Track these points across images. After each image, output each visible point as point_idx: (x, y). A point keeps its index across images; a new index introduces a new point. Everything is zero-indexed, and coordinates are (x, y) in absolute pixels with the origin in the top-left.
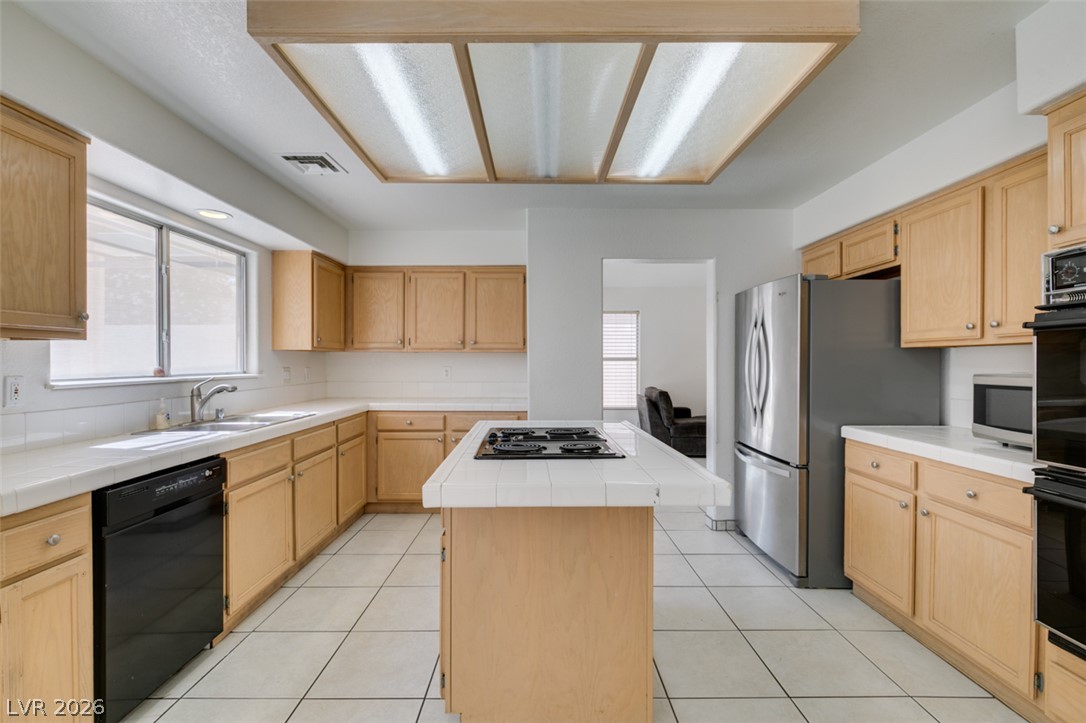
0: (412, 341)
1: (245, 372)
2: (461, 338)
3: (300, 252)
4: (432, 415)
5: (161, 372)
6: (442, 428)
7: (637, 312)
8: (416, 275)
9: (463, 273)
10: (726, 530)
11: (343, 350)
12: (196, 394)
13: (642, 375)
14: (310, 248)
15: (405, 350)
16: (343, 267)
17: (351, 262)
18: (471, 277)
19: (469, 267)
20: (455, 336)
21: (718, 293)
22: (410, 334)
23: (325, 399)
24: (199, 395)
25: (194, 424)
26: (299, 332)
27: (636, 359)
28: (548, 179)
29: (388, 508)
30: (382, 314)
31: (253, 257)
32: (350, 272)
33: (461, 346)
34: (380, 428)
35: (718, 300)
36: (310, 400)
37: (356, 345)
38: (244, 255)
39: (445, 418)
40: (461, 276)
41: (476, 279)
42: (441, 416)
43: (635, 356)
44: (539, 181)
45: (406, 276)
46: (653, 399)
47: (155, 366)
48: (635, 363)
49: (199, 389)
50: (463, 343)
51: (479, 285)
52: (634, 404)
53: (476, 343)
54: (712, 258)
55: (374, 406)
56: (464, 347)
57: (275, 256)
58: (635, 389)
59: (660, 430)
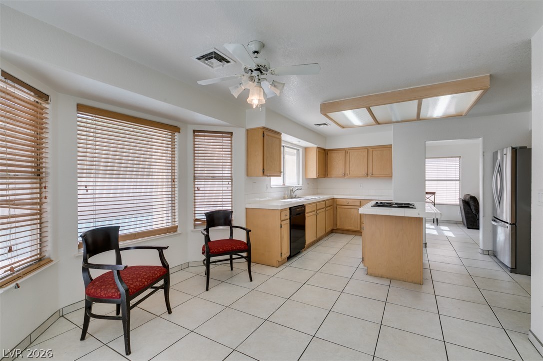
0: (348, 174)
1: (300, 185)
2: (367, 173)
3: (313, 148)
4: (356, 200)
5: (284, 184)
6: (359, 205)
7: (460, 157)
8: (350, 151)
9: (368, 149)
10: (489, 254)
11: (325, 178)
12: (292, 190)
13: (462, 188)
14: (316, 146)
15: (346, 177)
16: (325, 150)
17: (327, 148)
18: (371, 151)
19: (370, 147)
20: (364, 172)
21: (484, 152)
22: (347, 172)
23: (318, 194)
25: (292, 197)
26: (313, 173)
27: (460, 180)
28: (397, 122)
29: (340, 231)
30: (338, 165)
31: (301, 150)
32: (327, 151)
34: (338, 204)
35: (484, 155)
36: (314, 194)
37: (329, 176)
38: (299, 150)
39: (361, 202)
40: (367, 150)
41: (373, 151)
42: (359, 201)
43: (459, 179)
45: (346, 151)
46: (467, 200)
47: (282, 183)
48: (459, 182)
50: (368, 175)
51: (374, 153)
52: (458, 203)
53: (372, 175)
54: (481, 137)
55: (336, 196)
57: (306, 149)
58: (459, 195)
59: (470, 215)
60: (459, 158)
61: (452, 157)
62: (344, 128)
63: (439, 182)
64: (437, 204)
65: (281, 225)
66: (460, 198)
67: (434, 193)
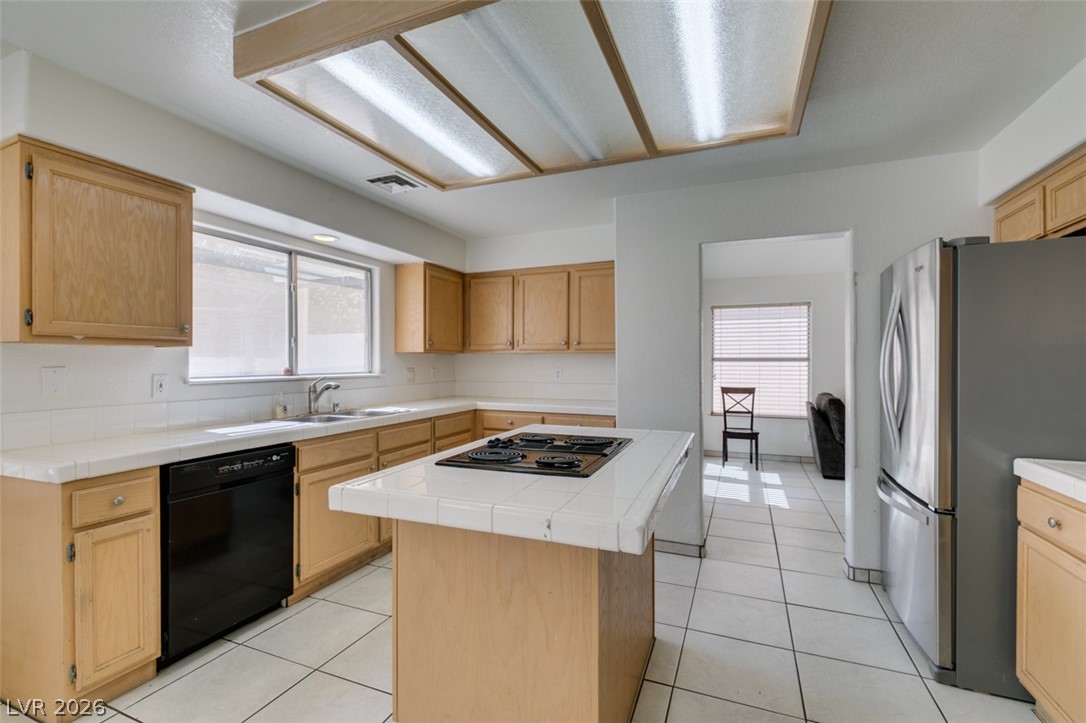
0: (521, 342)
1: (370, 372)
2: (566, 339)
3: (415, 264)
4: (531, 416)
5: (289, 372)
7: (809, 304)
8: (525, 278)
9: (567, 273)
10: (869, 582)
11: (462, 351)
12: (312, 391)
13: (814, 378)
14: (421, 260)
15: (514, 351)
16: (462, 275)
17: (468, 269)
18: (575, 276)
19: (573, 266)
20: (561, 338)
21: (855, 274)
22: (519, 336)
23: (453, 397)
24: (315, 391)
26: (414, 336)
27: (807, 359)
28: (595, 163)
30: (498, 318)
31: (378, 272)
32: (468, 279)
33: (565, 347)
34: (486, 426)
35: (855, 284)
36: (436, 398)
37: (473, 348)
38: (369, 270)
40: (565, 276)
41: (580, 278)
42: (541, 417)
43: (806, 356)
44: (585, 167)
45: (514, 277)
46: (822, 408)
48: (806, 363)
49: (314, 386)
50: (568, 343)
51: (582, 283)
52: (804, 412)
53: (579, 343)
54: (848, 230)
55: (481, 405)
56: (568, 348)
57: (397, 269)
58: (806, 395)
59: (829, 446)
60: (806, 307)
61: (791, 304)
62: (442, 186)
63: (762, 363)
64: (759, 417)
65: (72, 546)
66: (808, 403)
67: (751, 391)
